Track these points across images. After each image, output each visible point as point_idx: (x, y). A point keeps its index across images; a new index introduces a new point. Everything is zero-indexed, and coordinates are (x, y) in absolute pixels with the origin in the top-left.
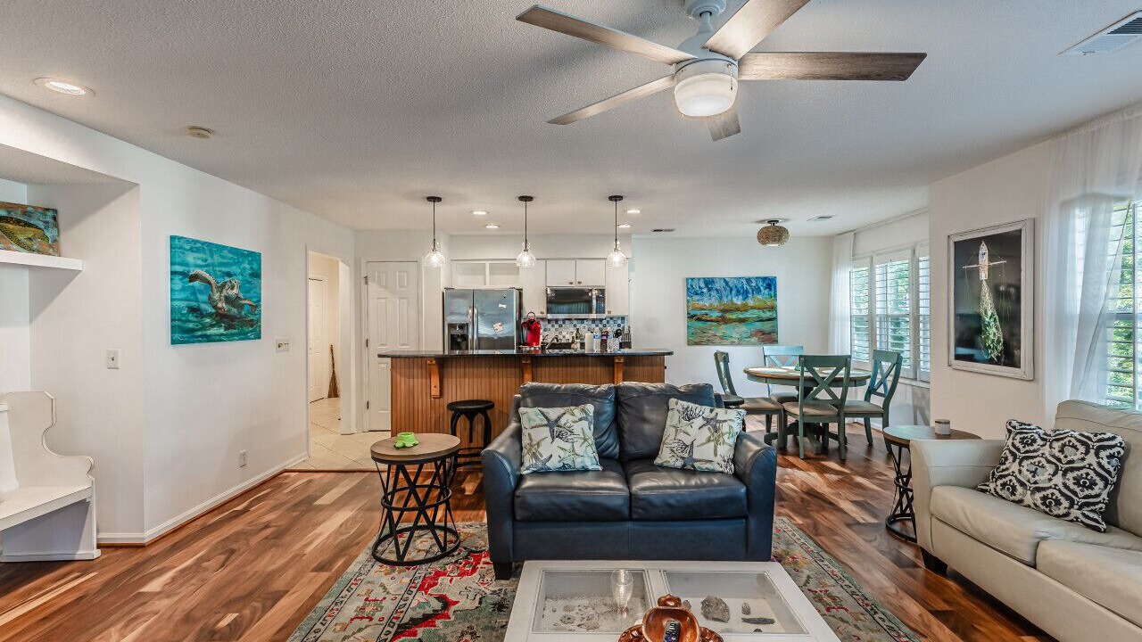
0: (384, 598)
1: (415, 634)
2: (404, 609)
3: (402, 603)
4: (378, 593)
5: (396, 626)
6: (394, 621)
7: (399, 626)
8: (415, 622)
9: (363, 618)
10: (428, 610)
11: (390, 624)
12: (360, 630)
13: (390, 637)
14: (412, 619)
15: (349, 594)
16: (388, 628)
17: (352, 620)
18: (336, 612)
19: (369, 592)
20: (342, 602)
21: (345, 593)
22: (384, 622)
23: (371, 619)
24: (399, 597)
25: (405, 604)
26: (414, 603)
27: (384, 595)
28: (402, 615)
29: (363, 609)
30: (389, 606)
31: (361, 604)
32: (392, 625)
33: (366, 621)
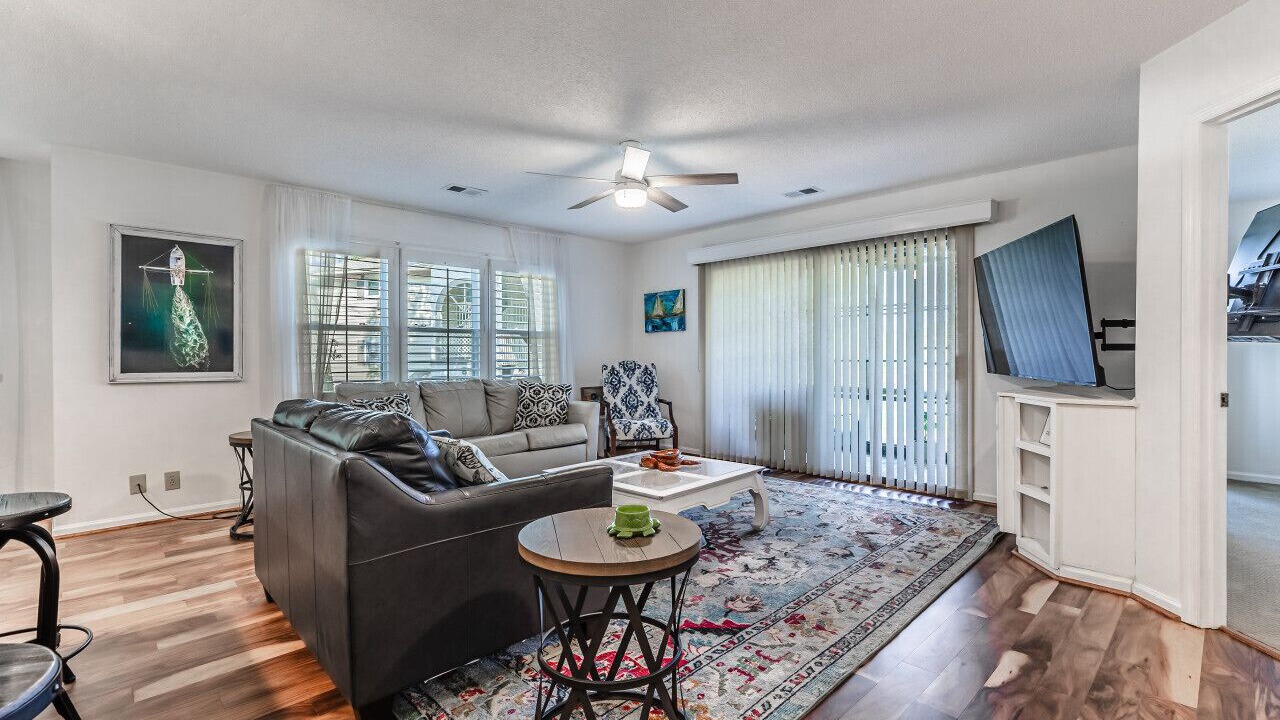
0: (730, 670)
1: (726, 623)
2: (719, 648)
3: (715, 656)
4: (734, 681)
5: (739, 635)
6: (736, 641)
7: (735, 634)
8: (718, 631)
9: (765, 658)
10: (697, 636)
11: (742, 640)
12: (773, 647)
13: (749, 629)
14: (719, 635)
15: (768, 698)
16: (747, 637)
17: (778, 661)
18: (793, 678)
19: (742, 690)
20: (783, 690)
21: (775, 703)
22: (746, 645)
23: (758, 653)
24: (713, 664)
25: (714, 652)
26: (702, 650)
27: (728, 676)
28: (726, 642)
29: (762, 669)
30: (731, 659)
31: (762, 676)
32: (741, 639)
33: (765, 652)
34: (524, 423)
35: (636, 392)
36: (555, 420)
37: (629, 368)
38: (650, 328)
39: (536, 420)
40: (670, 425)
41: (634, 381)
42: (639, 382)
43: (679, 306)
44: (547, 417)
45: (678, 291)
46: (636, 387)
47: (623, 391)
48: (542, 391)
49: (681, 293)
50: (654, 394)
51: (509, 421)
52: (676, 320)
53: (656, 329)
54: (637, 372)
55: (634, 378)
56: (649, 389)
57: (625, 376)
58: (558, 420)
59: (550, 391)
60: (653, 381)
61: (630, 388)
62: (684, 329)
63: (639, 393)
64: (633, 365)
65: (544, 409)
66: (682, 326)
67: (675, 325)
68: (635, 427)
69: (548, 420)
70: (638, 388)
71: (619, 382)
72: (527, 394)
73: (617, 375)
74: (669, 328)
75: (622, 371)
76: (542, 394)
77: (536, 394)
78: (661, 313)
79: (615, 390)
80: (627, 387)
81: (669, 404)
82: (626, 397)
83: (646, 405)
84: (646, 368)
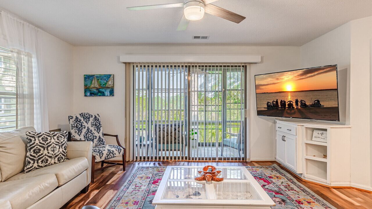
34: (36, 165)
35: (91, 131)
36: (62, 158)
37: (87, 117)
38: (88, 94)
39: (47, 160)
40: (121, 148)
41: (89, 125)
42: (92, 125)
43: (110, 83)
44: (56, 156)
45: (110, 75)
46: (91, 128)
47: (84, 131)
48: (49, 138)
49: (112, 76)
50: (101, 131)
51: (20, 166)
52: (109, 90)
53: (92, 94)
54: (91, 119)
55: (90, 123)
56: (98, 128)
57: (84, 122)
58: (64, 157)
59: (55, 137)
60: (100, 124)
61: (88, 129)
62: (113, 96)
63: (93, 131)
64: (88, 115)
65: (53, 151)
66: (112, 93)
67: (107, 93)
68: (105, 153)
69: (56, 158)
70: (92, 129)
71: (82, 126)
72: (37, 142)
73: (80, 122)
74: (103, 94)
75: (82, 119)
76: (49, 141)
77: (45, 141)
78: (97, 86)
79: (80, 131)
80: (86, 128)
81: (116, 136)
82: (86, 134)
83: (98, 138)
84: (96, 117)
